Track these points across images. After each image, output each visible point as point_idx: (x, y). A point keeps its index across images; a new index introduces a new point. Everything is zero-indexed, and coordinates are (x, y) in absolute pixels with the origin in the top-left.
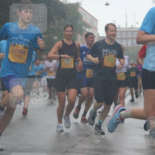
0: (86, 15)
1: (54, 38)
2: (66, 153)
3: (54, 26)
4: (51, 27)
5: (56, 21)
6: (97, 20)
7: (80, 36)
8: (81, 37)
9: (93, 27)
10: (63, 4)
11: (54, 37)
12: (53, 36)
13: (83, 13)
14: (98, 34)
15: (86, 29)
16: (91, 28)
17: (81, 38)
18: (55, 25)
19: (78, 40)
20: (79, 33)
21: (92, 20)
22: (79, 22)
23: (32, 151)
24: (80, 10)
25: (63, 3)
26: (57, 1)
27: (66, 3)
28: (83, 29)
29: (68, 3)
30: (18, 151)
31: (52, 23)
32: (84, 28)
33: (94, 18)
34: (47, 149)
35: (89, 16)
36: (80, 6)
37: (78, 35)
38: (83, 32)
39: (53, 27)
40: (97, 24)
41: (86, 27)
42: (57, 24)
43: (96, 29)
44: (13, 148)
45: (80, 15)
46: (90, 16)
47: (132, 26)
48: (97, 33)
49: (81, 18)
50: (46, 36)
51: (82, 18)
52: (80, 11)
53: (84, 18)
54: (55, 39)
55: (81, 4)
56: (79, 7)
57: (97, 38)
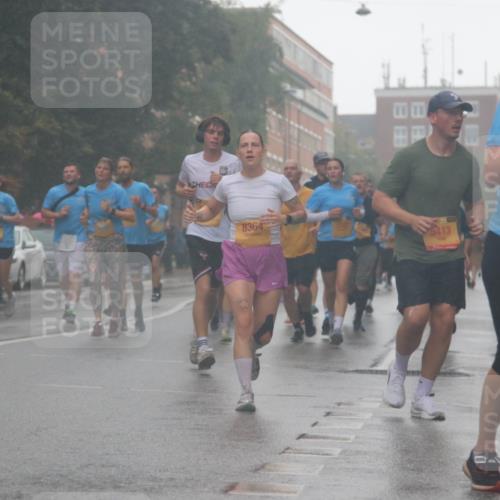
0: (295, 46)
1: (191, 120)
2: (231, 492)
3: (190, 80)
4: (183, 84)
5: (197, 65)
6: (330, 64)
7: (274, 113)
8: (280, 116)
9: (319, 83)
10: (221, 9)
11: (193, 116)
12: (190, 114)
13: (287, 40)
14: (335, 108)
15: (295, 92)
16: (311, 86)
17: (280, 120)
18: (194, 79)
19: (270, 126)
20: (272, 105)
21: (315, 62)
22: (273, 67)
23: (122, 485)
24: (275, 31)
25: (221, 6)
26: (201, 2)
27: (231, 7)
28: (286, 93)
29: (238, 6)
30: (79, 483)
31: (184, 70)
32: (288, 87)
33: (320, 56)
34: (172, 479)
35: (304, 48)
36: (277, 16)
37: (269, 110)
38: (286, 101)
39: (188, 83)
40: (330, 73)
41: (292, 83)
42: (201, 76)
43: (328, 91)
44: (61, 476)
45: (276, 45)
46: (307, 51)
47: (443, 81)
48: (330, 104)
49: (278, 54)
50: (164, 114)
51: (282, 55)
52: (275, 35)
53: (288, 57)
54: (195, 123)
55: (279, 12)
56: (271, 20)
57: (331, 119)
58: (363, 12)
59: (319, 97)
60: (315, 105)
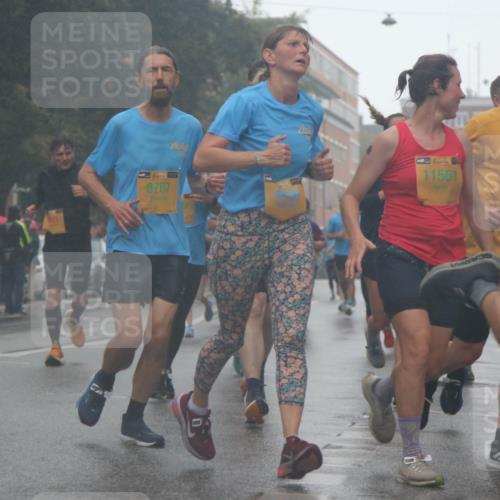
0: (321, 56)
3: (216, 90)
4: (208, 93)
5: (222, 74)
6: (356, 74)
9: (345, 94)
10: (248, 19)
14: (360, 118)
15: (320, 101)
16: (337, 96)
18: (219, 89)
21: (340, 72)
25: (247, 16)
26: (227, 13)
27: (256, 17)
29: (264, 16)
31: (209, 80)
33: (346, 66)
35: (329, 58)
39: (214, 93)
40: (355, 83)
41: (318, 94)
42: (226, 86)
43: (355, 102)
46: (333, 61)
47: (469, 91)
48: (356, 114)
53: (314, 67)
55: (305, 22)
57: (357, 129)
58: (389, 22)
59: (345, 107)
60: (341, 114)
